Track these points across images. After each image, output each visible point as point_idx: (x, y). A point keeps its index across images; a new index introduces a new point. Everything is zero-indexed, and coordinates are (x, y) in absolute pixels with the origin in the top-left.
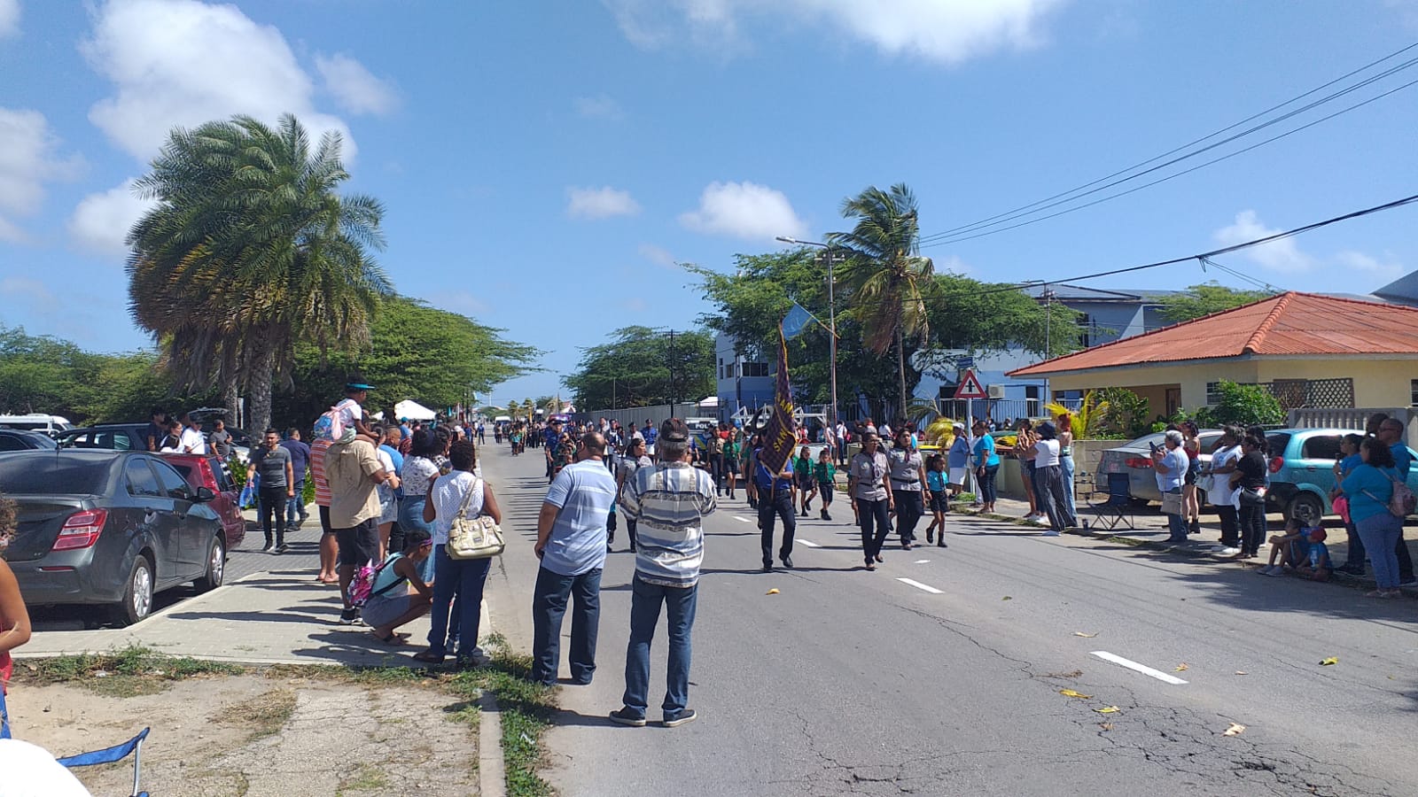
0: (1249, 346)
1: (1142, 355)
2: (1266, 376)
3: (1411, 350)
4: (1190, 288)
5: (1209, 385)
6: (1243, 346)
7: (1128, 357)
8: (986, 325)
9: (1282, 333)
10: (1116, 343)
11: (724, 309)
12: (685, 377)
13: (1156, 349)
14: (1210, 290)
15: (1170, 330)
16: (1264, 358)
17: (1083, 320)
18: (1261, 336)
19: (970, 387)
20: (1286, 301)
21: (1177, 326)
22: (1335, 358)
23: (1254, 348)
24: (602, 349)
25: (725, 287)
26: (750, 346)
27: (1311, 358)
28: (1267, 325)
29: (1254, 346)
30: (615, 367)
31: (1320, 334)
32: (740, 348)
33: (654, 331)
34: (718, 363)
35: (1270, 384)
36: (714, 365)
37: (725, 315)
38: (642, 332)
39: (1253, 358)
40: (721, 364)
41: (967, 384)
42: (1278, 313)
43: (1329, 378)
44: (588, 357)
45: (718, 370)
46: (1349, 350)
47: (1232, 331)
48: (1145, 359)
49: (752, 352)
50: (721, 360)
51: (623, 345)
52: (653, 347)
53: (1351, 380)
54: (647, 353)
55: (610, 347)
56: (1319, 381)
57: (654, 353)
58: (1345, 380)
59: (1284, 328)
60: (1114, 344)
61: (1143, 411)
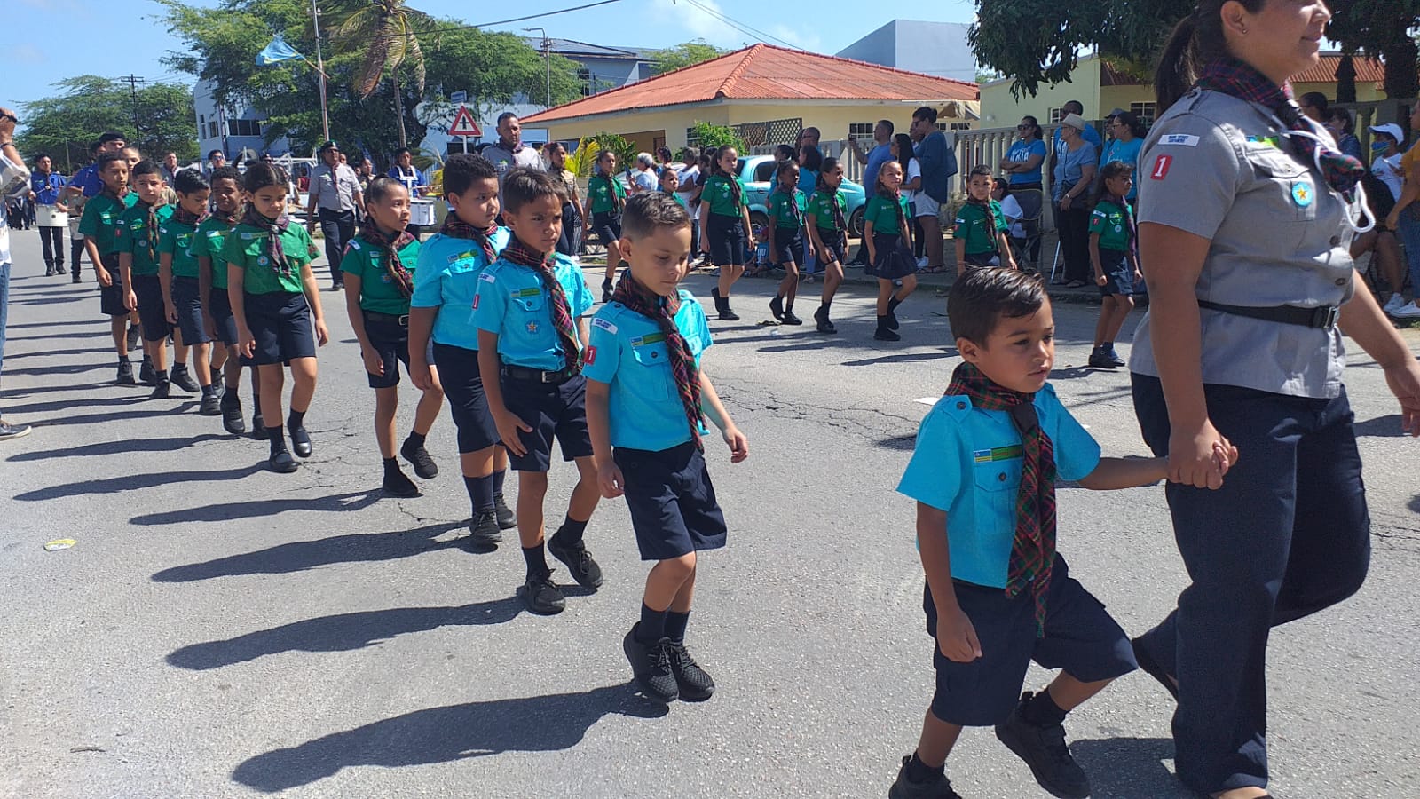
0: (721, 90)
1: (629, 102)
2: (736, 119)
3: (850, 96)
4: (680, 45)
5: (689, 130)
6: (716, 91)
7: (619, 105)
8: (489, 76)
9: (750, 80)
10: (609, 92)
11: (195, 48)
12: (159, 138)
13: (644, 96)
14: (697, 47)
15: (657, 80)
16: (734, 102)
17: (584, 74)
18: (732, 82)
19: (464, 123)
20: (754, 52)
21: (663, 76)
22: (790, 103)
23: (725, 93)
24: (46, 104)
25: (194, 21)
26: (231, 94)
27: (773, 102)
28: (738, 73)
29: (726, 91)
30: (66, 125)
31: (780, 82)
32: (219, 97)
33: (114, 82)
34: (198, 119)
35: (737, 126)
36: (194, 124)
37: (197, 55)
38: (97, 84)
39: (725, 102)
40: (203, 121)
41: (461, 120)
42: (747, 62)
43: (784, 119)
44: (28, 114)
45: (200, 130)
46: (802, 96)
47: (708, 78)
48: (633, 105)
49: (235, 101)
50: (202, 116)
51: (74, 99)
52: (115, 101)
53: (801, 120)
54: (107, 108)
55: (58, 102)
56: (776, 122)
57: (117, 108)
58: (796, 120)
59: (751, 75)
60: (607, 93)
61: (631, 155)
